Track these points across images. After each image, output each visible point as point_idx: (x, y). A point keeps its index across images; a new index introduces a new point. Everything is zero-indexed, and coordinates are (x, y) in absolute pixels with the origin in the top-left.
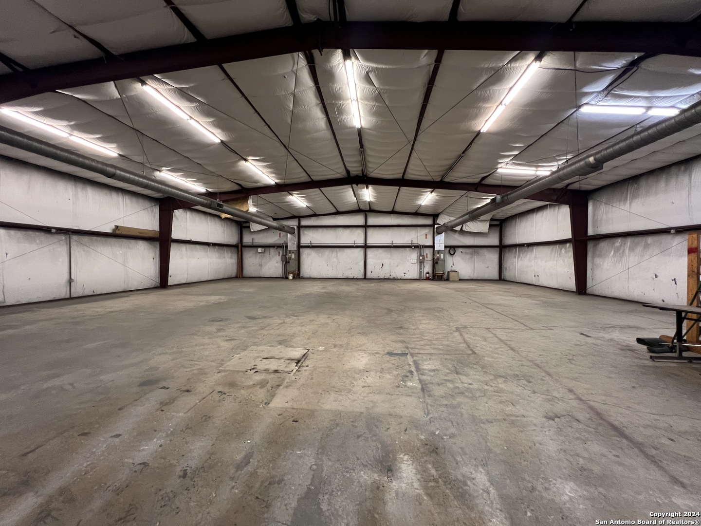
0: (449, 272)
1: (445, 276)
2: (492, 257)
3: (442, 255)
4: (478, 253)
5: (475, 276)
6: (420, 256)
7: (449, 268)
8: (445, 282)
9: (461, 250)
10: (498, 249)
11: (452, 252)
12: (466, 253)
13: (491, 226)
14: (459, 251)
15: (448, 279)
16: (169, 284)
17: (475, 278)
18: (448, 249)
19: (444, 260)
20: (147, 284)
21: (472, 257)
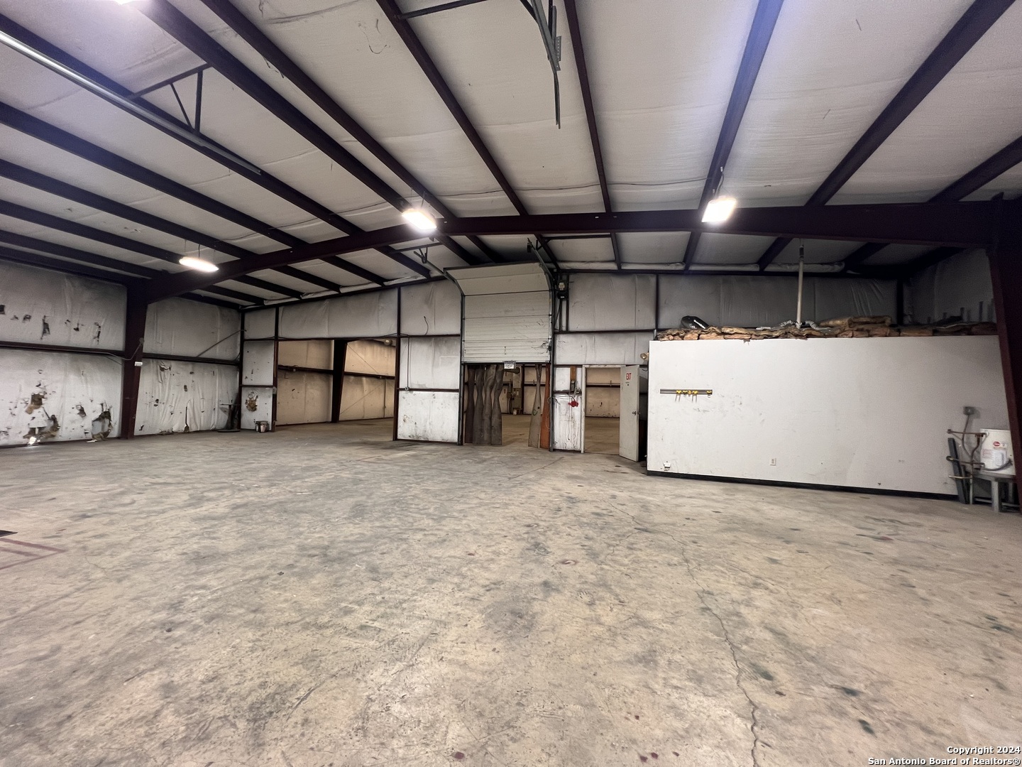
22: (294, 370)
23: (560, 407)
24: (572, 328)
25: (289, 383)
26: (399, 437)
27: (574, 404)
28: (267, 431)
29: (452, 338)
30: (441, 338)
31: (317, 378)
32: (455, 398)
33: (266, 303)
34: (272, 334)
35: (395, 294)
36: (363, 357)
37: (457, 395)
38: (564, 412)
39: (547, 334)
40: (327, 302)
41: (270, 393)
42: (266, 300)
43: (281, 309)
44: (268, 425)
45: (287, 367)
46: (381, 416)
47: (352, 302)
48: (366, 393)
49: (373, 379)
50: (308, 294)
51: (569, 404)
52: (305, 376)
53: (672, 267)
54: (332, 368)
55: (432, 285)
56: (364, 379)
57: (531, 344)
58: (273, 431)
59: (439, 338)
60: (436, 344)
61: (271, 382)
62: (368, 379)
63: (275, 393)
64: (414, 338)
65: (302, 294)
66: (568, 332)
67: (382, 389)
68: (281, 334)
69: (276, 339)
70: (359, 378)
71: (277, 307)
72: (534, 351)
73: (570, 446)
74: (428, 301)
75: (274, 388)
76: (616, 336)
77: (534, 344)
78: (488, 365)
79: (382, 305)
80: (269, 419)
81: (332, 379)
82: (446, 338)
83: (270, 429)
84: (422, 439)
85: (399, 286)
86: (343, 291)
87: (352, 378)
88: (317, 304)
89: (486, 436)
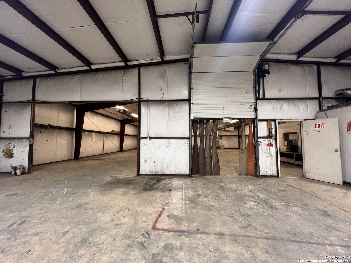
0: (220, 146)
1: (219, 147)
2: (236, 140)
3: (217, 139)
4: (230, 138)
5: (230, 147)
6: (210, 139)
7: (220, 144)
8: (219, 149)
9: (224, 137)
10: (238, 137)
11: (221, 138)
12: (226, 138)
13: (235, 128)
14: (223, 137)
15: (220, 148)
16: (123, 150)
17: (230, 148)
18: (219, 137)
19: (218, 141)
20: (117, 150)
21: (228, 140)
22: (48, 127)
23: (262, 147)
24: (266, 96)
25: (44, 136)
26: (141, 172)
27: (270, 145)
28: (23, 173)
29: (181, 102)
30: (173, 102)
31: (65, 132)
32: (185, 143)
33: (24, 75)
34: (30, 98)
35: (136, 71)
36: (93, 121)
37: (187, 141)
38: (264, 151)
39: (252, 100)
40: (79, 76)
41: (26, 144)
42: (23, 72)
43: (38, 80)
44: (24, 168)
45: (42, 125)
46: (102, 153)
47: (100, 75)
48: (94, 141)
49: (98, 134)
50: (62, 69)
51: (267, 145)
52: (56, 131)
53: (329, 60)
54: (75, 127)
55: (165, 66)
56: (93, 133)
57: (241, 106)
58: (29, 172)
59: (171, 102)
60: (169, 106)
61: (28, 135)
62: (95, 134)
63: (31, 143)
64: (151, 102)
65: (57, 68)
66: (264, 99)
67: (102, 138)
68: (38, 97)
69: (33, 102)
70: (90, 133)
71: (34, 78)
72: (244, 110)
73: (269, 173)
74: (163, 76)
75: (31, 139)
76: (295, 101)
77: (244, 106)
78: (208, 120)
79: (126, 78)
80: (26, 164)
81: (74, 133)
82: (176, 102)
83: (27, 171)
84: (160, 173)
85: (139, 66)
86: (93, 67)
87: (86, 133)
88: (70, 77)
89: (208, 169)
